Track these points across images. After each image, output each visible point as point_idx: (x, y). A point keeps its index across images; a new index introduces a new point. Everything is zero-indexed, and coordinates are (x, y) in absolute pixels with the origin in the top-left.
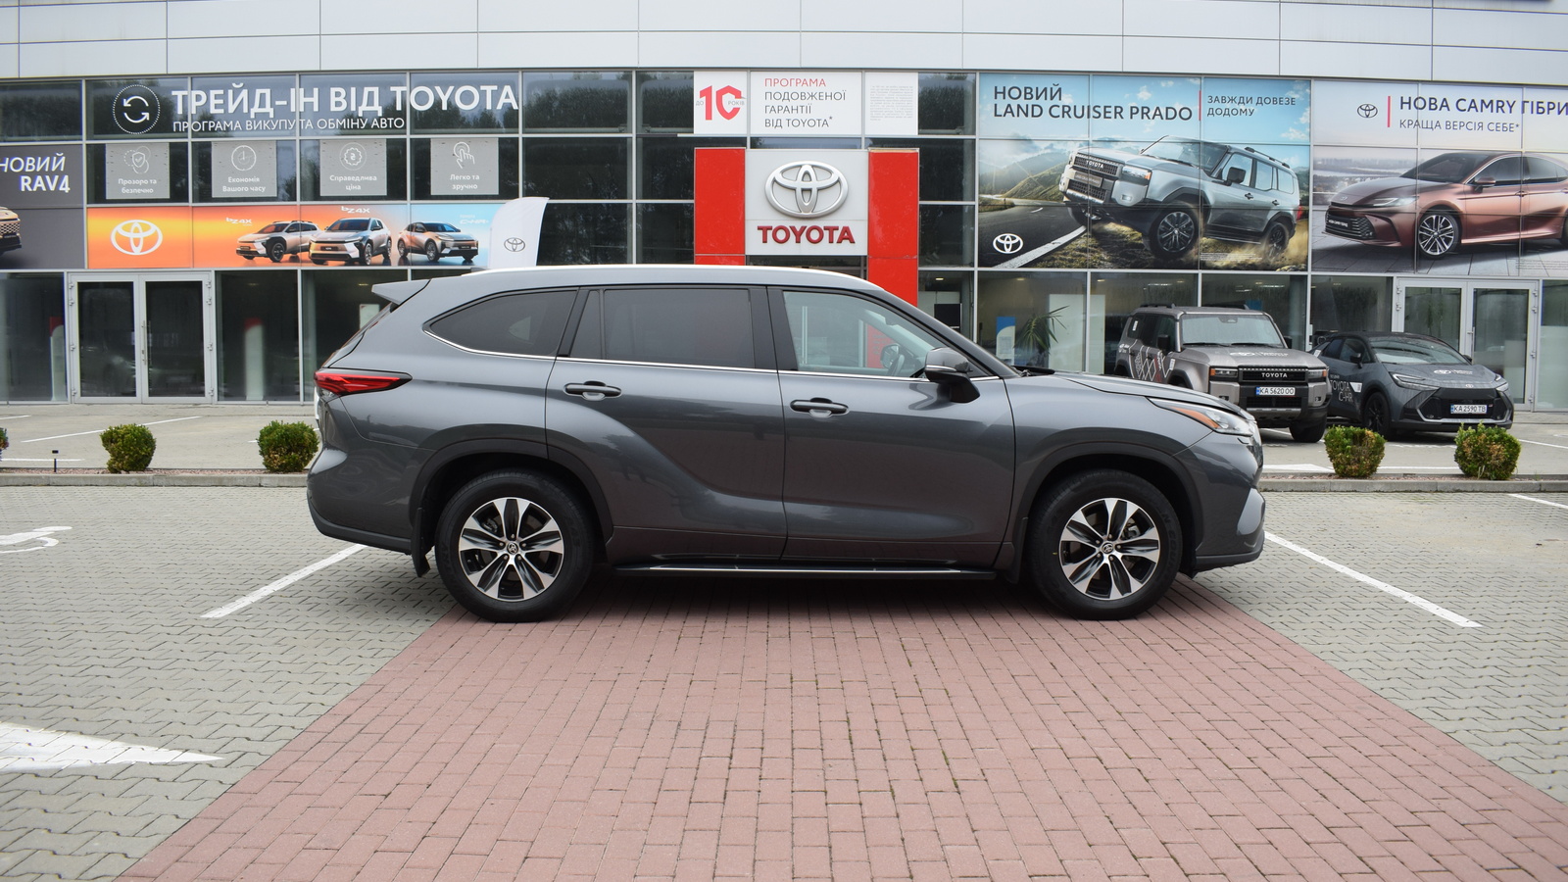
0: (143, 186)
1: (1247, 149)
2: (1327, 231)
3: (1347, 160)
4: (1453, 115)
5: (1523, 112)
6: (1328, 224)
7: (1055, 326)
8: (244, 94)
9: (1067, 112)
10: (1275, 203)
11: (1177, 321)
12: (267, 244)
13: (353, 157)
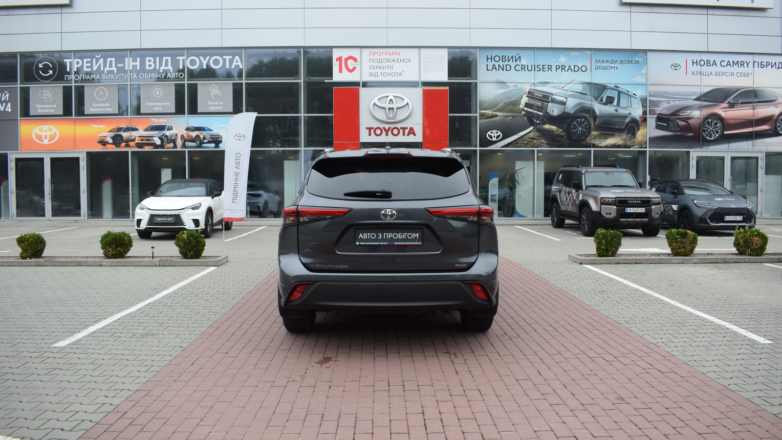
0: (49, 108)
1: (615, 86)
2: (656, 128)
3: (666, 92)
4: (719, 69)
5: (754, 67)
6: (657, 124)
7: (519, 177)
8: (101, 61)
9: (524, 68)
10: (630, 114)
11: (582, 174)
12: (113, 138)
13: (157, 93)
